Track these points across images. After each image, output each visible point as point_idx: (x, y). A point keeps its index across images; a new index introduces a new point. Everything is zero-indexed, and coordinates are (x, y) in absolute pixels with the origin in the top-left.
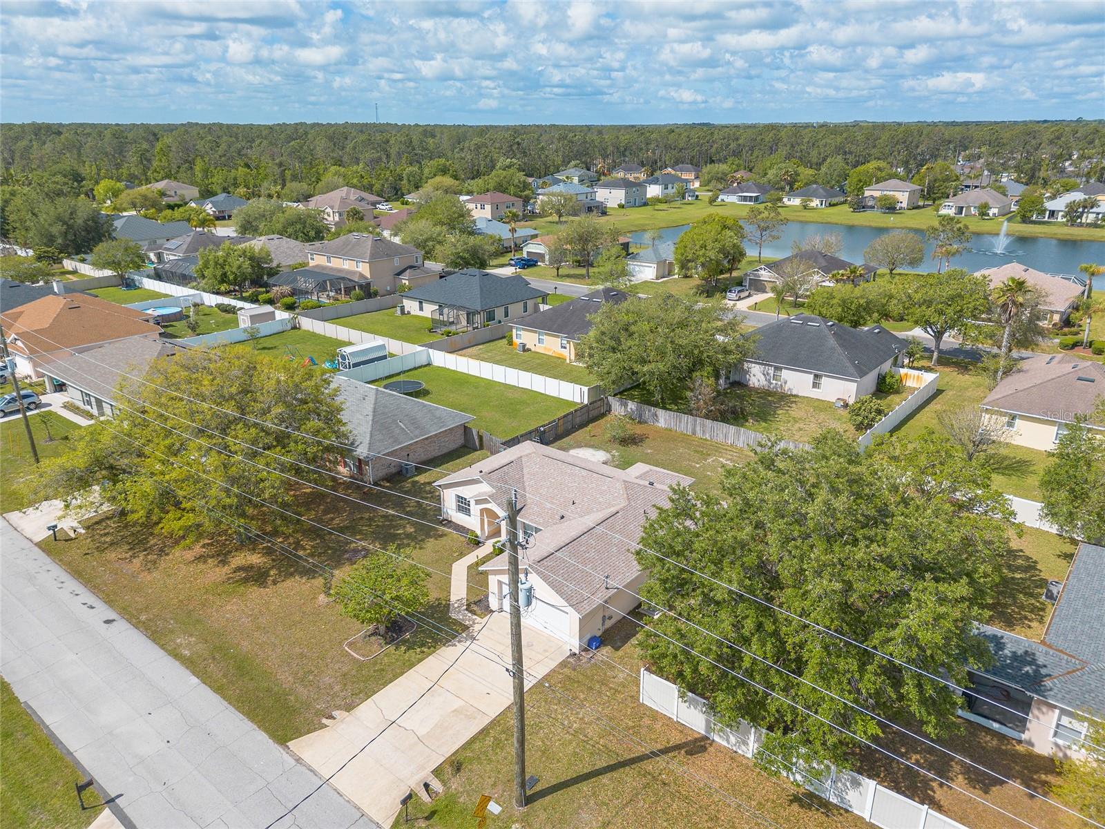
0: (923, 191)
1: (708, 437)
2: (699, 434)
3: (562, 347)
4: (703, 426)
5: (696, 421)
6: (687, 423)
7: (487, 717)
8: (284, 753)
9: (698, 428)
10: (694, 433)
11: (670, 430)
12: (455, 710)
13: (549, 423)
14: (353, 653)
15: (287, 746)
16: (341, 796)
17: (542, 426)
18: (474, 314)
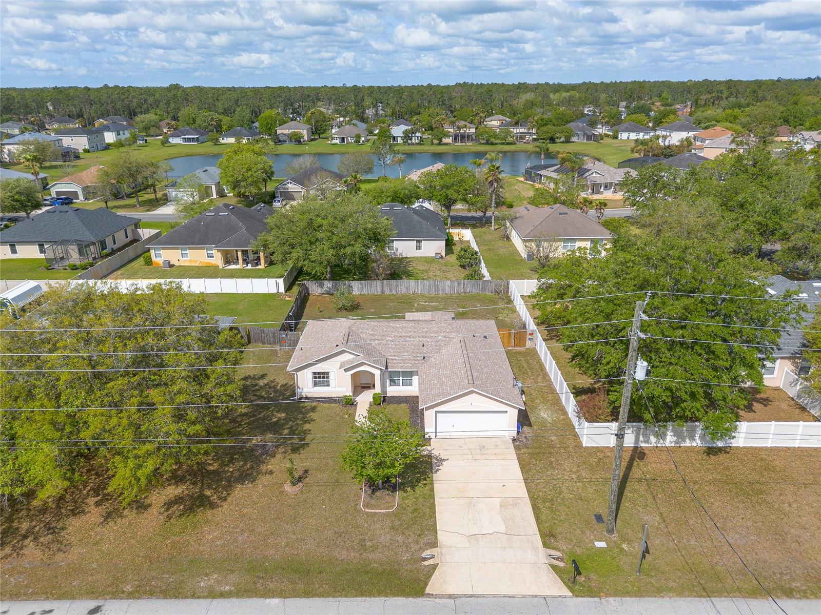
0: (312, 129)
1: (394, 292)
2: (387, 292)
3: (208, 257)
4: (390, 285)
5: (383, 283)
6: (377, 287)
7: (525, 499)
8: (434, 599)
9: (386, 288)
10: (383, 292)
11: (364, 295)
12: (501, 506)
13: (292, 309)
14: (377, 511)
15: (429, 594)
16: (514, 597)
17: (290, 312)
18: (88, 246)
